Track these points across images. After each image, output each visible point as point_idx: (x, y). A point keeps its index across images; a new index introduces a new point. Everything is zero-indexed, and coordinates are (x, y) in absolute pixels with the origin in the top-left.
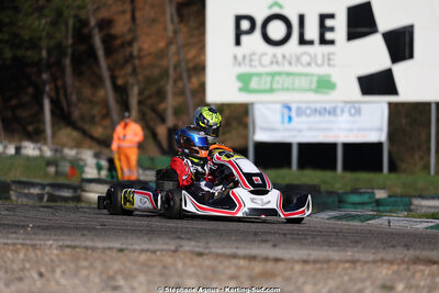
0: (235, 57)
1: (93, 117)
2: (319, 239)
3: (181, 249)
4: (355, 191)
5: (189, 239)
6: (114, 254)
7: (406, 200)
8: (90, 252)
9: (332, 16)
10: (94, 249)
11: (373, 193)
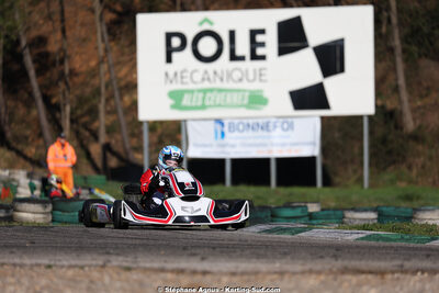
0: (167, 74)
1: (26, 138)
2: (248, 252)
3: (109, 265)
4: (288, 205)
5: (118, 254)
6: (42, 270)
7: (339, 213)
8: (18, 268)
9: (262, 32)
10: (22, 266)
11: (306, 207)
